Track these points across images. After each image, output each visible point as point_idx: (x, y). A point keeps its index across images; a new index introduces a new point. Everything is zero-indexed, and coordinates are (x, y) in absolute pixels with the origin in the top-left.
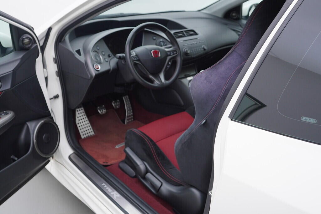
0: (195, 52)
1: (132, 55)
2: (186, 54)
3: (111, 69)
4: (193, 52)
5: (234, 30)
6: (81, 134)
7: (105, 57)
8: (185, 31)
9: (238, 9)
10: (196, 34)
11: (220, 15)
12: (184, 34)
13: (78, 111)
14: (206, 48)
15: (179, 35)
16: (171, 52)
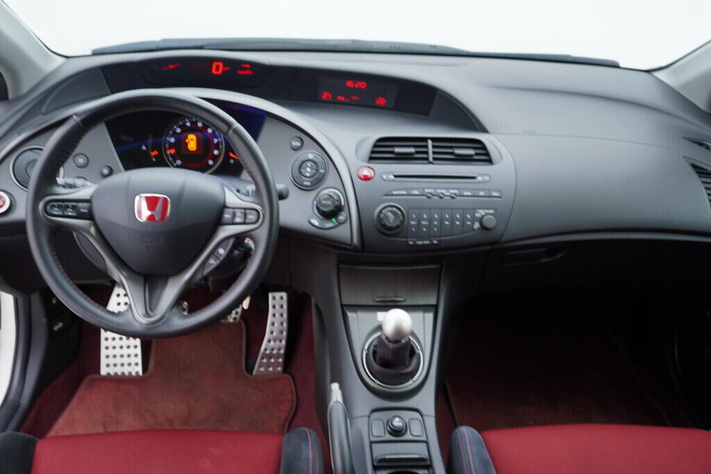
4: (419, 227)
6: (103, 361)
10: (489, 160)
12: (427, 153)
13: (118, 295)
15: (397, 150)
16: (239, 213)
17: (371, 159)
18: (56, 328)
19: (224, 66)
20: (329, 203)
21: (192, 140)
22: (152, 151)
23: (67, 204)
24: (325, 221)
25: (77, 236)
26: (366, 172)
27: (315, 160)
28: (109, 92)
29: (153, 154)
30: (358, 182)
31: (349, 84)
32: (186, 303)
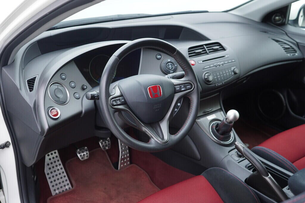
0: (221, 78)
1: (111, 97)
2: (207, 81)
3: (83, 111)
4: (217, 78)
5: (277, 41)
6: (52, 189)
7: (74, 90)
8: (206, 45)
9: (284, 11)
10: (224, 49)
11: (257, 18)
12: (205, 50)
13: (48, 155)
14: (237, 71)
15: (196, 51)
16: (182, 86)
23: (116, 99)
26: (192, 62)
27: (171, 61)
28: (41, 54)
32: (86, 147)
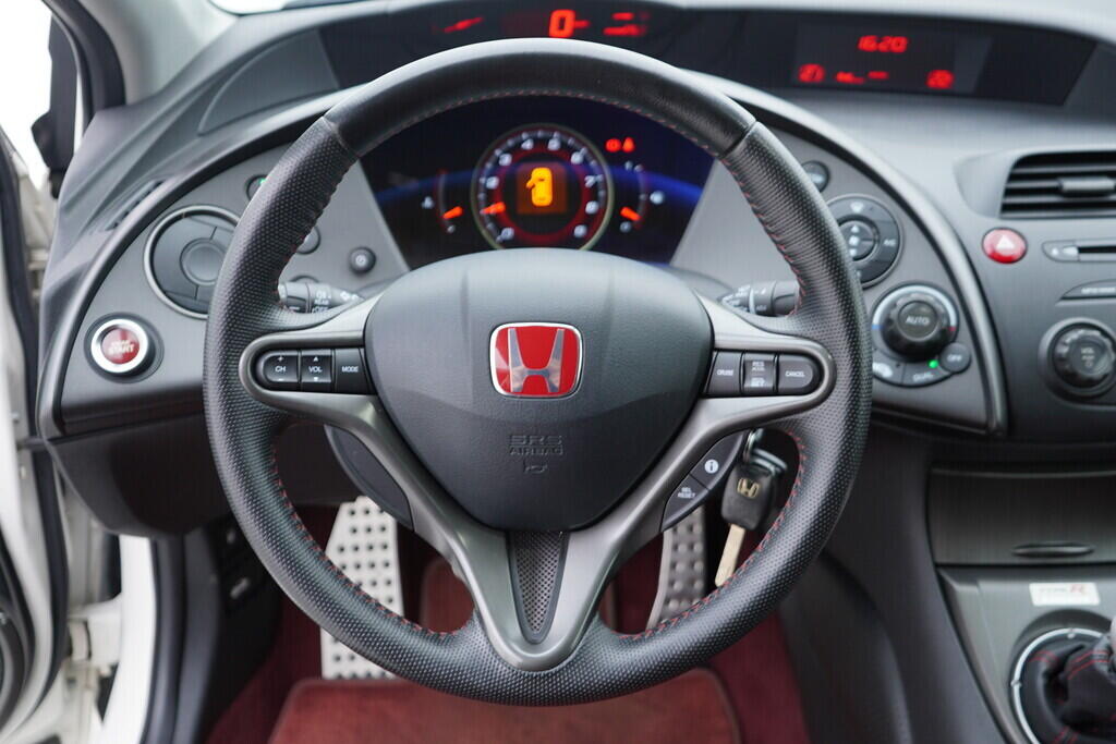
2: (1062, 376)
15: (1070, 184)
16: (758, 364)
17: (1006, 208)
18: (236, 592)
19: (577, 18)
20: (926, 321)
21: (542, 180)
22: (448, 210)
23: (305, 353)
24: (910, 367)
25: (334, 434)
26: (1007, 244)
27: (873, 217)
28: (336, 85)
29: (448, 215)
30: (988, 268)
31: (867, 44)
